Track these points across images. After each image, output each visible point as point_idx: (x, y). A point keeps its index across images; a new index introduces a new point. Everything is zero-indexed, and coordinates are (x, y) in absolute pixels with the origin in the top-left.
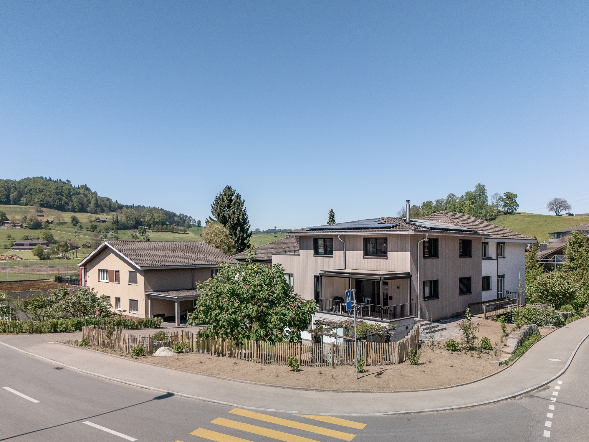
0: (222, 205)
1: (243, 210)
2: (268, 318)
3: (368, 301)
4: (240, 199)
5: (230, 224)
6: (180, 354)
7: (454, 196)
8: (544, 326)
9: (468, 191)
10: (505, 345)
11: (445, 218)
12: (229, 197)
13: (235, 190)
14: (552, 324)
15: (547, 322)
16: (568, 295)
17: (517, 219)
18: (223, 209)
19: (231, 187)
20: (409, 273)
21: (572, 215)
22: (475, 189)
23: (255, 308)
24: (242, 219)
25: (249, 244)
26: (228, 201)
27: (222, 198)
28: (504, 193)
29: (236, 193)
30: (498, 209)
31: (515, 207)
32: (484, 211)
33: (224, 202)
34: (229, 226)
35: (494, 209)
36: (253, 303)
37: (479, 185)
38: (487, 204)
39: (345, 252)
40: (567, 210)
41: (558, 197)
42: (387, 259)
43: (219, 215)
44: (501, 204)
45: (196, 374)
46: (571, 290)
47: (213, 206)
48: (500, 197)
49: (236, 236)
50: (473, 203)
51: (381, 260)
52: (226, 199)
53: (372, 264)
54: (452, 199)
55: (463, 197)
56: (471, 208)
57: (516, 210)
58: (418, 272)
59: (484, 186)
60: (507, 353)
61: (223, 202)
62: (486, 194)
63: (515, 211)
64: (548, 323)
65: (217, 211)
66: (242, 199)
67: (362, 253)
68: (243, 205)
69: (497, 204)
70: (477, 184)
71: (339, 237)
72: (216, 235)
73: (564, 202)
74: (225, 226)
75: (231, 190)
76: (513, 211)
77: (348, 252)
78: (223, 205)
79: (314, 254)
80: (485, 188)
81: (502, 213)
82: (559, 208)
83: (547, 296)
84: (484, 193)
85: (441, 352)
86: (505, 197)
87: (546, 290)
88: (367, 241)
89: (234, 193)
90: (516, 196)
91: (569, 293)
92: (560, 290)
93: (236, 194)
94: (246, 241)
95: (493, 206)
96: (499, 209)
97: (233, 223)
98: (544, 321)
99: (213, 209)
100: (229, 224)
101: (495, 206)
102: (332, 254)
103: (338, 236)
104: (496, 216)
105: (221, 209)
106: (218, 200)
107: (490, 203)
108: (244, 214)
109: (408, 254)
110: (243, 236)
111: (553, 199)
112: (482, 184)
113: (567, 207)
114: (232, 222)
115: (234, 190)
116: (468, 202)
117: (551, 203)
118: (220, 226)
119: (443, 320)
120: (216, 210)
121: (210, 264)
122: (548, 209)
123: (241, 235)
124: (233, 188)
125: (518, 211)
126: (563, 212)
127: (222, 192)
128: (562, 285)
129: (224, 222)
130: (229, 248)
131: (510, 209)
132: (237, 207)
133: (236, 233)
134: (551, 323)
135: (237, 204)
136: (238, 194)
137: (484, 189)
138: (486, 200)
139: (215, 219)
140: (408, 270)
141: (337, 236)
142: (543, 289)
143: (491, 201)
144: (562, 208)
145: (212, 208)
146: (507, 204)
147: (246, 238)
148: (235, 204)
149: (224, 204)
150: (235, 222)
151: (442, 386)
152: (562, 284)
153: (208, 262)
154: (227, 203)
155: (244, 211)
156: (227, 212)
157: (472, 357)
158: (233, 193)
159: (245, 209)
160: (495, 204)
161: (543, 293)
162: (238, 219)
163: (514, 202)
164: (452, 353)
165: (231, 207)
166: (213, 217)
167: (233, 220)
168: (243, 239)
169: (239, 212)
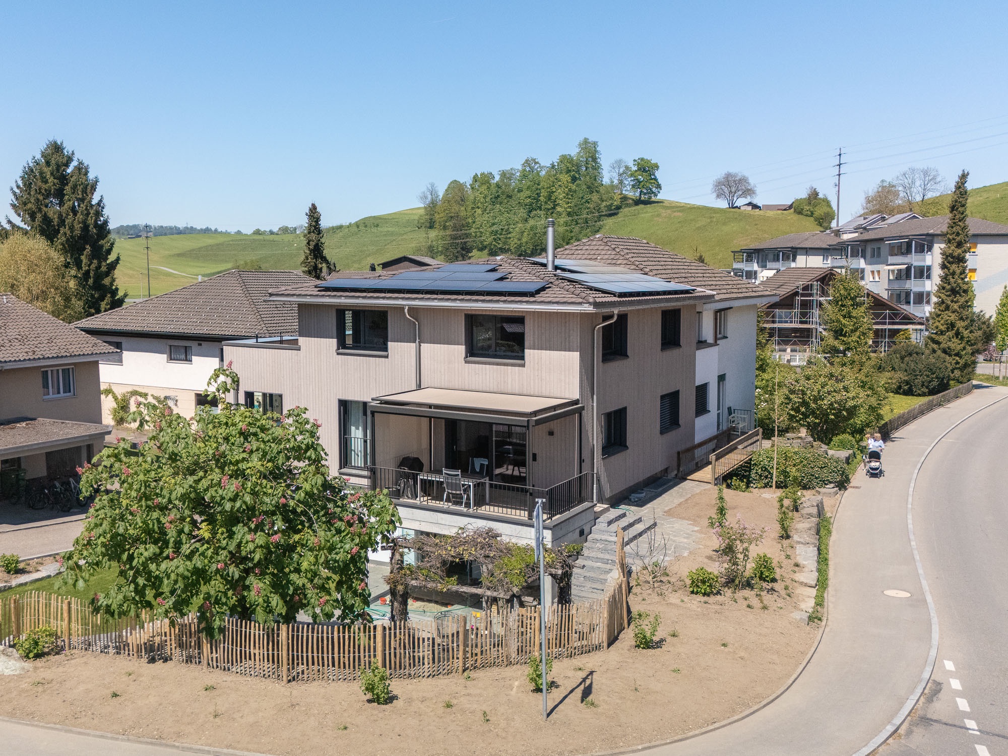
0: (40, 189)
1: (94, 202)
2: (292, 559)
3: (482, 465)
4: (86, 173)
5: (64, 239)
6: (40, 663)
7: (536, 163)
8: (817, 489)
9: (564, 154)
10: (797, 565)
11: (609, 252)
12: (58, 170)
13: (73, 153)
14: (832, 485)
15: (824, 481)
16: (845, 413)
17: (659, 215)
18: (44, 199)
19: (62, 144)
20: (576, 402)
21: (755, 207)
22: (578, 150)
23: (260, 539)
24: (95, 227)
25: (114, 287)
26: (56, 181)
27: (41, 173)
28: (635, 161)
29: (75, 159)
30: (621, 194)
31: (654, 189)
32: (595, 197)
33: (46, 182)
34: (62, 244)
35: (614, 193)
36: (253, 526)
37: (586, 141)
38: (602, 181)
39: (420, 346)
40: (749, 197)
41: (733, 171)
42: (523, 366)
43: (33, 216)
44: (627, 183)
45: (112, 738)
46: (851, 403)
47: (18, 191)
48: (627, 168)
49: (79, 267)
50: (574, 179)
51: (510, 367)
52: (52, 174)
53: (488, 377)
54: (532, 170)
55: (553, 166)
56: (570, 190)
57: (656, 195)
58: (595, 397)
59: (595, 144)
60: (806, 585)
61: (43, 182)
62: (599, 160)
63: (653, 199)
64: (825, 483)
65: (29, 206)
66: (91, 176)
67: (461, 349)
68: (95, 190)
69: (621, 182)
70: (582, 139)
71: (406, 310)
72: (32, 268)
73: (743, 180)
74: (52, 242)
75: (62, 152)
76: (650, 198)
77: (424, 346)
78: (43, 191)
79: (338, 349)
80: (598, 149)
81: (631, 201)
82: (735, 193)
83: (805, 416)
84: (595, 159)
85: (682, 601)
86: (635, 168)
87: (805, 403)
88: (473, 321)
89: (70, 159)
90: (657, 167)
91: (847, 410)
92: (831, 404)
93: (74, 164)
94: (107, 281)
95: (612, 186)
96: (624, 192)
97: (71, 237)
98: (816, 478)
99: (17, 199)
100: (61, 239)
101: (617, 187)
102: (386, 349)
103: (403, 309)
104: (618, 208)
105: (38, 199)
106: (30, 177)
107: (606, 181)
108: (98, 214)
109: (577, 355)
110: (99, 267)
111: (723, 175)
112: (591, 139)
113: (749, 192)
114: (68, 232)
115: (70, 152)
116: (565, 178)
117: (719, 183)
118: (39, 245)
119: (634, 497)
120: (25, 204)
121: (39, 359)
122: (715, 195)
123: (93, 266)
124: (68, 149)
125: (660, 197)
126: (740, 202)
127: (38, 156)
128: (835, 394)
129: (48, 231)
130: (67, 299)
131: (645, 194)
132: (80, 196)
133: (81, 261)
134: (831, 482)
135: (80, 188)
136: (81, 163)
137: (596, 151)
138: (599, 173)
139: (22, 225)
140: (576, 396)
141: (401, 309)
142: (799, 402)
143: (608, 176)
144: (740, 193)
145: (13, 198)
146: (640, 182)
147: (107, 274)
148: (74, 188)
149: (44, 186)
150: (78, 232)
151: (734, 711)
152: (835, 391)
153: (34, 352)
154: (54, 184)
155: (99, 204)
156: (54, 209)
157: (749, 609)
158: (67, 161)
159: (101, 201)
160: (616, 182)
161: (797, 410)
162: (86, 228)
163: (652, 179)
164: (706, 603)
165: (64, 195)
166: (17, 221)
167: (72, 228)
168: (99, 277)
169: (86, 209)
